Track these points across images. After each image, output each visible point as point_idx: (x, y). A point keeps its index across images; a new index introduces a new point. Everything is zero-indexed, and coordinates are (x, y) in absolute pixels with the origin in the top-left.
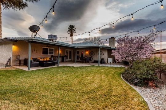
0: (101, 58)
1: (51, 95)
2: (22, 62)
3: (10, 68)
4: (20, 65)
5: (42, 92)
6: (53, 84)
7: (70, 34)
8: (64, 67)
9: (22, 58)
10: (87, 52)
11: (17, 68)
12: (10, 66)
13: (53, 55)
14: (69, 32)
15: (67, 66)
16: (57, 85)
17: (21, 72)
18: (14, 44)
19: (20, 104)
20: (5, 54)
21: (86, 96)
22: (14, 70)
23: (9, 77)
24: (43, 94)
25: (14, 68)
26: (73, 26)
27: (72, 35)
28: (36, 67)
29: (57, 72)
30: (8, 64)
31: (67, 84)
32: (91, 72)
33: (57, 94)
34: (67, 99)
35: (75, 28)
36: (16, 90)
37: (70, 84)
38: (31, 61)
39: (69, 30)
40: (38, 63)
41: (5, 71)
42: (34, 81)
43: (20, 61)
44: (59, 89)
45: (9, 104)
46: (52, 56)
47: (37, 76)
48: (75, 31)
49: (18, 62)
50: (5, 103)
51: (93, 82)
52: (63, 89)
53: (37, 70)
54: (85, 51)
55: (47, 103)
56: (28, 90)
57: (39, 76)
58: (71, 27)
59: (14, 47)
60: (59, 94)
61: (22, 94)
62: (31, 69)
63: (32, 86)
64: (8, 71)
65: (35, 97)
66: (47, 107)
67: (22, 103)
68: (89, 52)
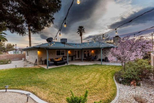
0: (105, 57)
1: (57, 86)
2: (44, 62)
3: (37, 67)
4: (42, 64)
5: (53, 83)
6: (60, 79)
7: (79, 34)
8: (72, 65)
9: (43, 59)
10: (93, 52)
11: (41, 67)
12: (37, 65)
13: (65, 55)
14: (78, 32)
15: (74, 65)
16: (62, 80)
17: (43, 70)
18: (38, 50)
19: (42, 89)
20: (33, 57)
21: (76, 88)
22: (39, 68)
23: (36, 74)
24: (53, 85)
25: (39, 66)
26: (81, 27)
27: (81, 35)
28: (52, 66)
29: (65, 70)
30: (36, 64)
31: (68, 80)
32: (90, 71)
33: (60, 85)
34: (65, 88)
35: (83, 28)
36: (40, 82)
37: (70, 80)
38: (49, 62)
39: (78, 30)
40: (53, 62)
41: (34, 69)
42: (50, 76)
43: (42, 61)
44: (63, 82)
45: (37, 88)
46: (64, 57)
47: (51, 73)
48: (84, 31)
49: (41, 62)
50: (36, 88)
51: (87, 79)
52: (65, 83)
53: (52, 68)
54: (91, 51)
55: (54, 89)
56: (46, 82)
57: (53, 73)
58: (80, 28)
59: (38, 52)
60: (61, 85)
61: (43, 84)
62: (49, 68)
63: (48, 80)
64: (36, 69)
65: (49, 86)
66: (54, 91)
67: (43, 88)
68: (94, 51)
